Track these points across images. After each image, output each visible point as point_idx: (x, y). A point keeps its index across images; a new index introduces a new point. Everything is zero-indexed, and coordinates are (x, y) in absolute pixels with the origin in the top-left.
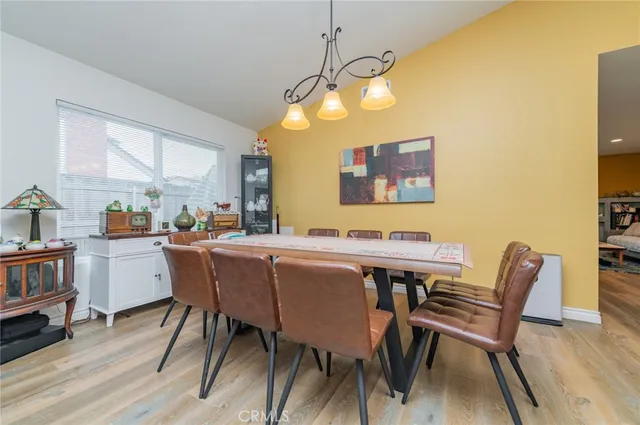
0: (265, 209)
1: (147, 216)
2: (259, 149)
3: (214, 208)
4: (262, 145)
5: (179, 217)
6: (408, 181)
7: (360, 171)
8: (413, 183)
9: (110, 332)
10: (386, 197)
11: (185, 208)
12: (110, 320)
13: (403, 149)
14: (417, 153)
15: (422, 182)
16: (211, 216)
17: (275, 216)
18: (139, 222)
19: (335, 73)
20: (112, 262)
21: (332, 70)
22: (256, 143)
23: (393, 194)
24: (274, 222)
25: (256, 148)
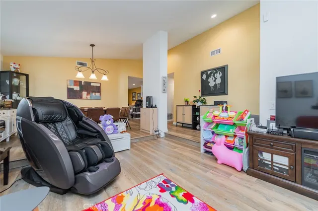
2: (15, 68)
6: (93, 93)
7: (77, 88)
8: (95, 94)
10: (87, 98)
13: (92, 84)
14: (96, 86)
15: (98, 94)
22: (13, 64)
23: (89, 97)
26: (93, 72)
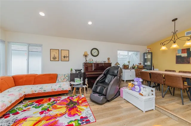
0: (150, 64)
1: (128, 66)
2: (148, 51)
3: (138, 64)
4: (149, 50)
5: (132, 66)
7: (185, 55)
9: (125, 83)
11: (133, 64)
12: (125, 81)
16: (138, 66)
17: (153, 66)
18: (127, 67)
19: (175, 40)
20: (126, 73)
21: (175, 39)
22: (147, 49)
24: (153, 67)
25: (147, 51)
26: (175, 42)
